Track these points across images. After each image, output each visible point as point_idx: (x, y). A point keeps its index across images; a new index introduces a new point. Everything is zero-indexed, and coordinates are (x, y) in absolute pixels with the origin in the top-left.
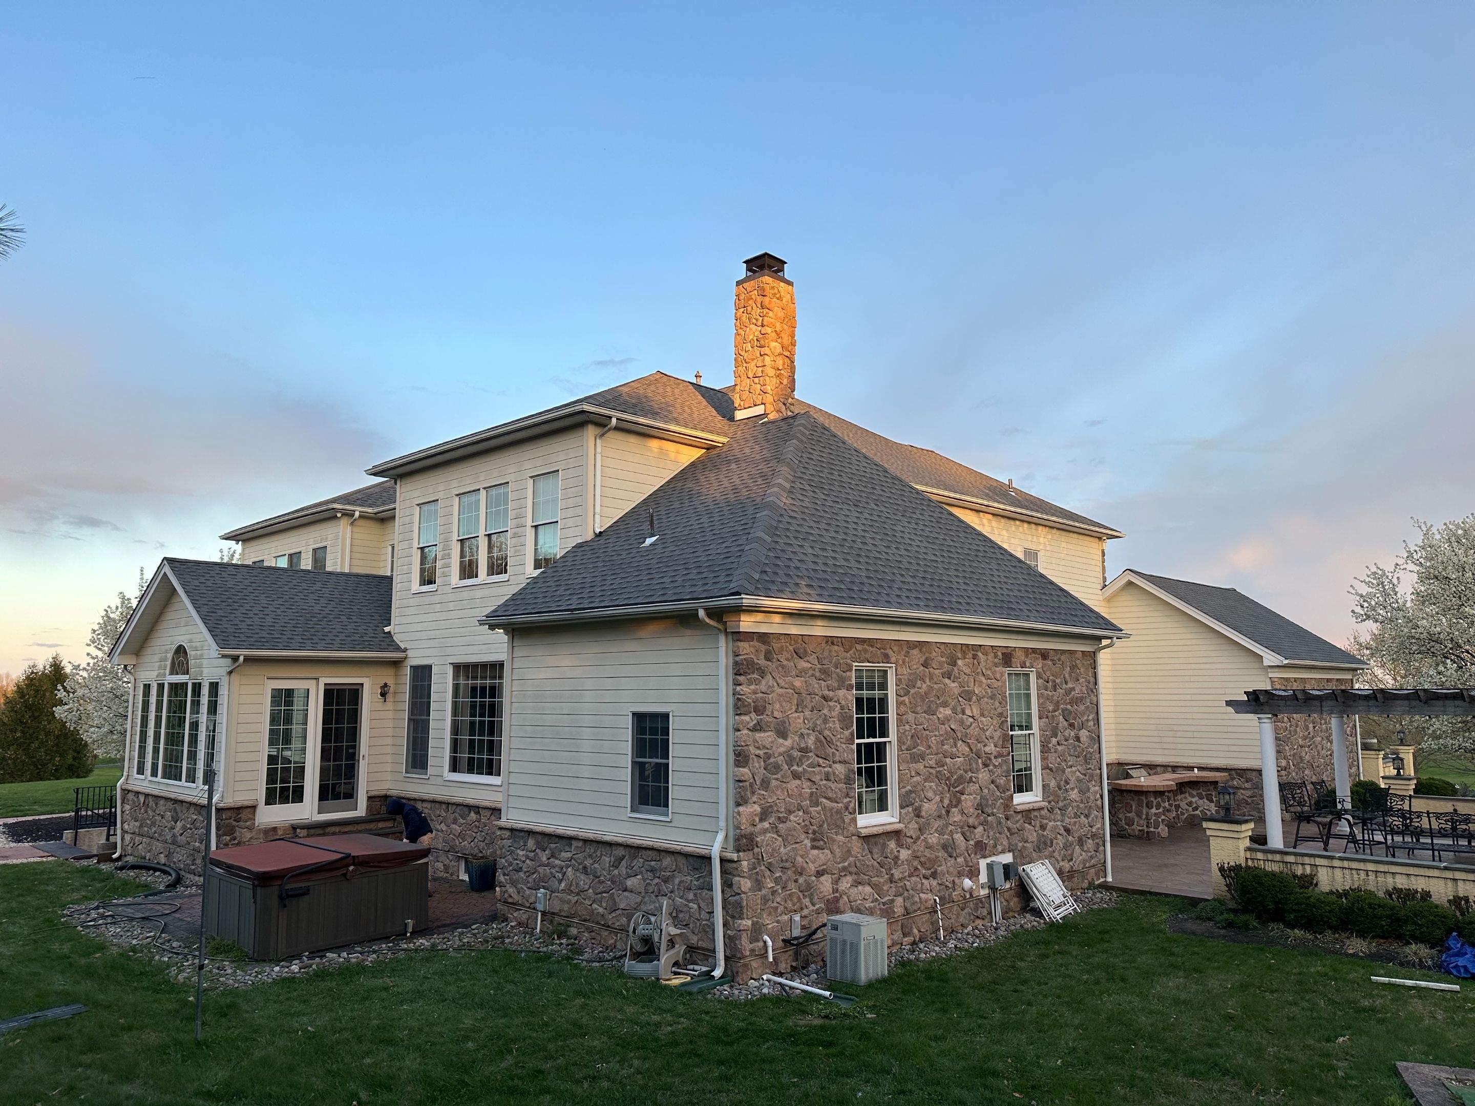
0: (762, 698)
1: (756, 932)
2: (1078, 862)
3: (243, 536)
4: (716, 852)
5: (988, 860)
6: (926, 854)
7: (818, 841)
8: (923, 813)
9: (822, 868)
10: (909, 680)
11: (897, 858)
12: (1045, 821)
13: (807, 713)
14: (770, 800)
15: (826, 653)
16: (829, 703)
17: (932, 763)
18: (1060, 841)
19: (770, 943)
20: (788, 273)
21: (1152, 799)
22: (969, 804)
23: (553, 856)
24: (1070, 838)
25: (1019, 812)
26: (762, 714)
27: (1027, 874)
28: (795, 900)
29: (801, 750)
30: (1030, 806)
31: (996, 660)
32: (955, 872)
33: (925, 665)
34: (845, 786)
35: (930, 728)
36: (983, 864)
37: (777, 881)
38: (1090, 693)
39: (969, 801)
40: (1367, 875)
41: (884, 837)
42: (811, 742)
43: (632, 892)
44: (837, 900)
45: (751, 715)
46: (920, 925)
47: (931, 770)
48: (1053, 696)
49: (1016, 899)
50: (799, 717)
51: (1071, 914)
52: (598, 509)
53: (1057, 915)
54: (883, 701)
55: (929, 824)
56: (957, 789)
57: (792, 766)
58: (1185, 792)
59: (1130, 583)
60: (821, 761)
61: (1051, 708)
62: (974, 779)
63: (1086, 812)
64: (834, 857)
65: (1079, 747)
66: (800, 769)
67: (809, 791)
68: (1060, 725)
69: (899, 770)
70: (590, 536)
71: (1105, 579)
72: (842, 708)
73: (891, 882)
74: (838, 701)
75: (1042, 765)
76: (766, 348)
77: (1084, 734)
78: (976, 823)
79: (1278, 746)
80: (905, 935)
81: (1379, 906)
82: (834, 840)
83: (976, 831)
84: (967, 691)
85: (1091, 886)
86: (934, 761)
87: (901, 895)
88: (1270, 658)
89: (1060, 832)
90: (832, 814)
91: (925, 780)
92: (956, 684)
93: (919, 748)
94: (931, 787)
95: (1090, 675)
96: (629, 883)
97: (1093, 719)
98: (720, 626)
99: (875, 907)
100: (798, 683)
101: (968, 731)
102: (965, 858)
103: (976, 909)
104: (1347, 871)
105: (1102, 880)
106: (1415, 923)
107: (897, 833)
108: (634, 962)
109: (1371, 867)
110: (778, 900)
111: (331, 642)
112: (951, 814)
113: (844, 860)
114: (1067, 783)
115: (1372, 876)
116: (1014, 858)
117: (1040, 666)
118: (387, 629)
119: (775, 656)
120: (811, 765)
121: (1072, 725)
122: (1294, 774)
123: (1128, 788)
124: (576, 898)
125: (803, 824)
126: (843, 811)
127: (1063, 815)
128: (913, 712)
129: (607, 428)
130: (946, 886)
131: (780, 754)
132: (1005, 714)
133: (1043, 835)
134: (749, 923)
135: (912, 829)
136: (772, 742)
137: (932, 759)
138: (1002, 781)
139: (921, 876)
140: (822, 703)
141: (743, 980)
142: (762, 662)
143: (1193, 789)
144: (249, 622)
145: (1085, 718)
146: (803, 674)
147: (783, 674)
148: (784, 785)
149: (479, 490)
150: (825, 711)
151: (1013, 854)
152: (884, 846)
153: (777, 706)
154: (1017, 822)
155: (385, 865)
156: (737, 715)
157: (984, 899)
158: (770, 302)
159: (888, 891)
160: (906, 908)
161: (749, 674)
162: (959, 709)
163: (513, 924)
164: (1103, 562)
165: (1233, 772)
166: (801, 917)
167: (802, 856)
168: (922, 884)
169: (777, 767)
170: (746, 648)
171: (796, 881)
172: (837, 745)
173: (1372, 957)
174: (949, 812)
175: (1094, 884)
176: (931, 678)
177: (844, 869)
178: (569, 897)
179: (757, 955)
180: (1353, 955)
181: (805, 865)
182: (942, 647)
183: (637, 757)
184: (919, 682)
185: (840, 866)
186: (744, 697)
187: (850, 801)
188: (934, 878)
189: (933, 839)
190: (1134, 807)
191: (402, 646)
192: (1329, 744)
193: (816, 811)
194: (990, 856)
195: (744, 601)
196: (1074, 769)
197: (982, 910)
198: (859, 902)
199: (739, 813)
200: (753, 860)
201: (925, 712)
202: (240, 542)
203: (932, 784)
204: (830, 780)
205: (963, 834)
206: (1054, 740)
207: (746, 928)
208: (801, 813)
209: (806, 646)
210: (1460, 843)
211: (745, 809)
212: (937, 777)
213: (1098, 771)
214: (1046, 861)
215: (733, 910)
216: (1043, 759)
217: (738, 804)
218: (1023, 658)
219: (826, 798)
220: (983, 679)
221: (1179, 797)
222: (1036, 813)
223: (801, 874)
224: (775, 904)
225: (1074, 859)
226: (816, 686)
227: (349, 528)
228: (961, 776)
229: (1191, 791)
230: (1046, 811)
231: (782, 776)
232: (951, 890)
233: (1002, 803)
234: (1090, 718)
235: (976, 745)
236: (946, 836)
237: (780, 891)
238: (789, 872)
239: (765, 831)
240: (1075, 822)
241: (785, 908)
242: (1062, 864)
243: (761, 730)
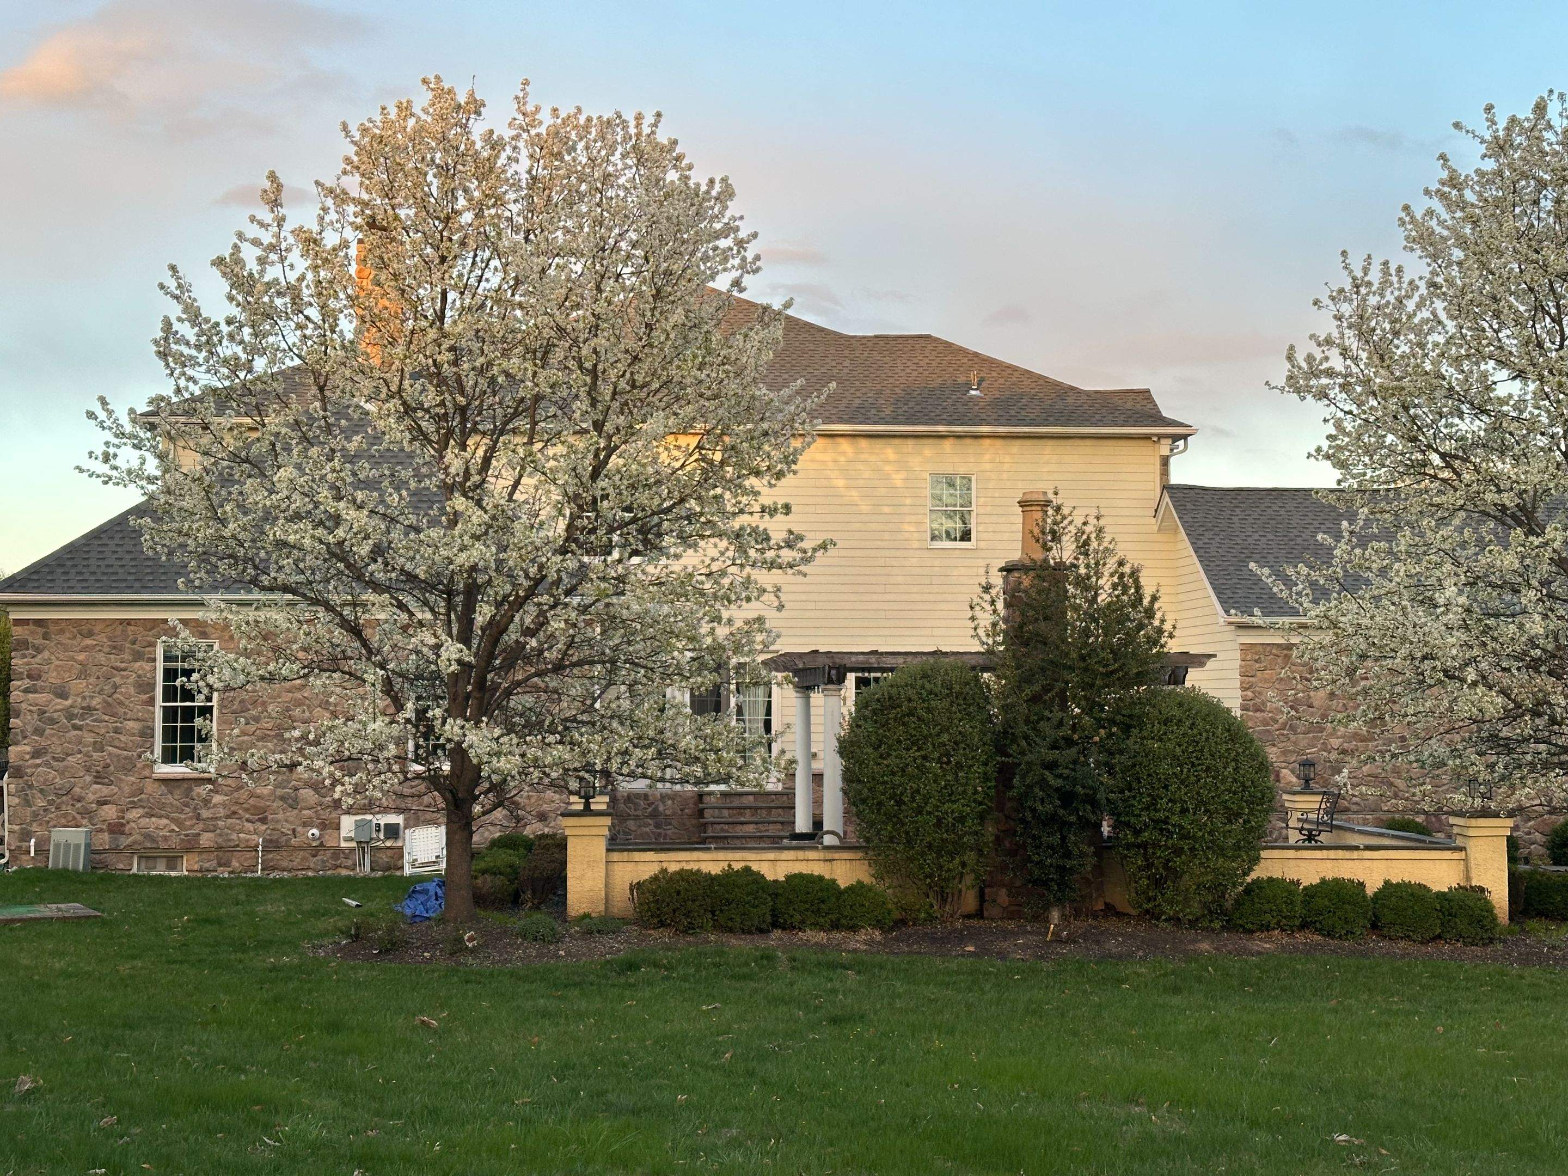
0: (35, 668)
1: (26, 835)
5: (359, 817)
6: (250, 802)
7: (99, 778)
9: (104, 799)
11: (206, 802)
13: (92, 680)
14: (42, 744)
15: (118, 632)
16: (123, 673)
17: (269, 726)
19: (32, 844)
26: (37, 680)
28: (70, 818)
29: (83, 708)
32: (298, 823)
34: (139, 738)
35: (269, 695)
36: (346, 820)
37: (51, 802)
41: (190, 782)
42: (96, 702)
44: (123, 825)
45: (23, 681)
46: (242, 859)
47: (269, 732)
50: (80, 683)
57: (73, 720)
60: (107, 718)
64: (124, 792)
66: (82, 723)
67: (93, 740)
69: (218, 730)
72: (139, 677)
73: (198, 819)
74: (134, 671)
80: (220, 865)
82: (121, 780)
86: (272, 724)
87: (211, 831)
90: (119, 760)
91: (258, 740)
93: (250, 712)
94: (265, 746)
99: (171, 836)
100: (82, 657)
102: (316, 812)
103: (336, 859)
107: (207, 781)
110: (52, 816)
113: (134, 796)
116: (405, 820)
119: (53, 637)
120: (97, 721)
125: (84, 764)
126: (134, 758)
130: (283, 832)
131: (56, 711)
134: (17, 827)
135: (231, 779)
136: (47, 701)
137: (269, 722)
139: (244, 819)
142: (39, 641)
146: (88, 649)
147: (63, 650)
148: (62, 734)
151: (404, 817)
152: (191, 790)
153: (55, 674)
154: (412, 787)
157: (347, 852)
159: (192, 826)
160: (217, 843)
161: (21, 651)
167: (82, 788)
168: (244, 826)
169: (53, 721)
170: (19, 631)
171: (73, 805)
172: (129, 706)
177: (133, 802)
179: (20, 850)
181: (84, 794)
185: (128, 799)
186: (14, 668)
187: (145, 751)
188: (263, 824)
189: (265, 790)
193: (99, 755)
194: (359, 814)
197: (345, 860)
198: (151, 829)
200: (22, 785)
203: (269, 744)
204: (121, 733)
205: (315, 791)
208: (80, 756)
209: (93, 628)
211: (14, 748)
212: (275, 738)
219: (112, 746)
223: (79, 801)
224: (48, 819)
226: (103, 659)
231: (59, 727)
232: (291, 837)
236: (286, 790)
237: (53, 810)
238: (64, 798)
239: (38, 765)
241: (57, 822)
243: (36, 692)
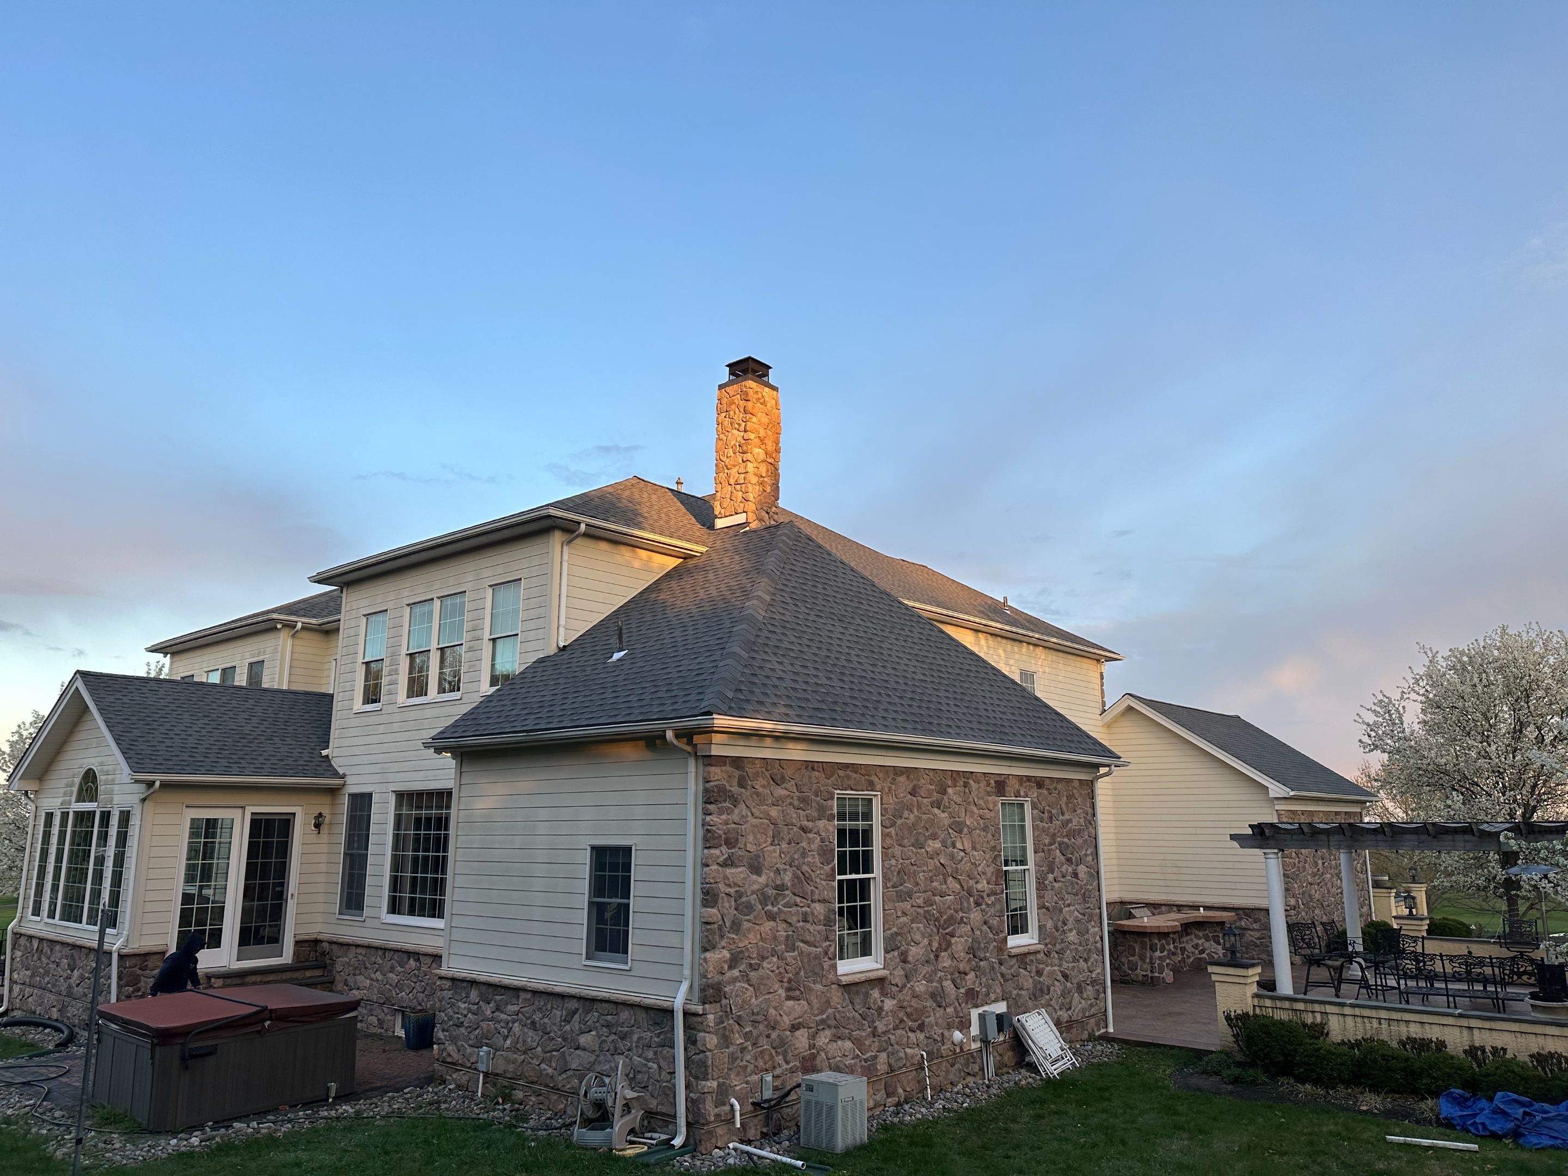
0: (733, 829)
1: (722, 1094)
2: (1077, 1011)
3: (172, 649)
4: (678, 1004)
5: (980, 1010)
6: (912, 1004)
7: (794, 991)
8: (910, 959)
9: (798, 1021)
10: (895, 809)
11: (880, 1009)
12: (1041, 966)
13: (784, 846)
14: (740, 945)
15: (806, 780)
16: (809, 835)
17: (920, 901)
18: (1058, 988)
19: (737, 1107)
20: (772, 378)
21: (1156, 941)
22: (960, 947)
23: (498, 1009)
24: (1069, 985)
25: (1013, 956)
26: (734, 847)
27: (1022, 1026)
28: (767, 1057)
29: (776, 888)
30: (1025, 950)
31: (989, 789)
32: (945, 1024)
33: (913, 793)
34: (824, 928)
35: (918, 863)
36: (975, 1014)
37: (747, 1036)
38: (1088, 825)
39: (959, 944)
40: (1380, 1023)
41: (867, 985)
42: (787, 878)
43: (584, 1050)
44: (814, 1057)
45: (722, 848)
46: (905, 1083)
47: (919, 910)
48: (1049, 828)
49: (1010, 1053)
50: (775, 852)
51: (1069, 1068)
52: (562, 622)
53: (1054, 1070)
54: (868, 833)
55: (916, 970)
56: (947, 931)
57: (767, 905)
58: (1191, 934)
59: (1130, 709)
60: (798, 900)
61: (1047, 842)
62: (965, 920)
63: (1085, 955)
64: (812, 1008)
65: (1077, 884)
66: (775, 909)
67: (785, 934)
68: (1057, 860)
69: (884, 910)
70: (552, 650)
71: (1104, 704)
72: (822, 841)
73: (874, 1036)
74: (818, 833)
75: (1038, 904)
76: (749, 454)
77: (1082, 870)
78: (967, 969)
79: (1286, 883)
80: (888, 1095)
81: (1393, 1058)
82: (811, 990)
83: (967, 977)
84: (958, 822)
85: (1092, 1038)
86: (922, 899)
87: (884, 1050)
88: (1276, 789)
89: (1058, 978)
90: (809, 961)
91: (913, 921)
92: (946, 815)
93: (906, 885)
94: (918, 929)
95: (1088, 805)
96: (583, 1040)
97: (1092, 854)
98: (688, 748)
99: (856, 1063)
100: (774, 812)
101: (959, 866)
102: (955, 1008)
103: (967, 1065)
104: (1359, 1020)
105: (1103, 1031)
106: (1429, 1076)
107: (881, 981)
108: (584, 1130)
109: (1383, 1014)
110: (748, 1057)
111: (260, 766)
112: (940, 959)
113: (822, 1012)
114: (1065, 923)
115: (1384, 1025)
116: (1008, 1007)
117: (1035, 795)
118: (324, 753)
119: (749, 783)
120: (787, 905)
121: (1069, 860)
122: (1303, 914)
123: (1132, 930)
124: (523, 1057)
125: (777, 971)
126: (821, 957)
127: (1061, 959)
128: (900, 845)
129: (574, 535)
130: (935, 1040)
131: (753, 893)
132: (998, 848)
133: (1040, 982)
134: (715, 1084)
135: (898, 976)
136: (744, 879)
137: (919, 897)
138: (995, 922)
139: (907, 1029)
140: (801, 835)
141: (706, 1149)
142: (735, 789)
143: (1199, 930)
144: (168, 743)
145: (1084, 852)
146: (780, 802)
147: (758, 802)
148: (757, 927)
149: (432, 599)
150: (804, 844)
151: (1008, 1003)
152: (867, 995)
153: (751, 838)
154: (1012, 967)
155: (307, 1019)
156: (706, 848)
157: (975, 1054)
158: (753, 407)
159: (870, 1046)
160: (890, 1065)
161: (720, 802)
162: (949, 842)
163: (451, 1087)
164: (1102, 686)
165: (1241, 912)
166: (773, 1077)
167: (775, 1008)
168: (908, 1037)
169: (749, 908)
170: (717, 773)
171: (768, 1036)
172: (816, 882)
173: (1388, 1114)
174: (938, 957)
175: (1094, 1035)
176: (919, 807)
177: (823, 1021)
178: (515, 1056)
179: (724, 1121)
180: (1366, 1112)
181: (778, 1018)
182: (931, 774)
183: (594, 897)
184: (906, 812)
185: (818, 1018)
186: (714, 828)
187: (830, 945)
188: (921, 1031)
189: (921, 987)
190: (1137, 950)
191: (341, 771)
192: (1339, 881)
193: (792, 956)
194: (982, 1005)
195: (715, 721)
196: (1072, 908)
197: (974, 1065)
198: (839, 1059)
199: (705, 960)
200: (721, 1013)
201: (913, 845)
202: (169, 655)
203: (920, 925)
204: (808, 922)
205: (953, 981)
206: (1051, 877)
207: (711, 1090)
208: (775, 959)
209: (784, 771)
210: (1475, 988)
211: (712, 955)
212: (925, 917)
213: (1098, 911)
214: (1043, 1010)
215: (696, 1069)
216: (1039, 897)
217: (705, 950)
218: (1017, 786)
219: (802, 941)
220: (975, 809)
221: (1185, 939)
222: (1032, 957)
223: (774, 1028)
224: (744, 1063)
225: (1073, 1008)
226: (794, 815)
227: (290, 641)
228: (952, 917)
229: (1197, 932)
230: (1042, 954)
231: (755, 918)
232: (940, 1044)
233: (995, 946)
234: (1089, 852)
235: (968, 882)
236: (934, 984)
237: (750, 1048)
238: (761, 1027)
239: (734, 980)
240: (1074, 967)
241: (756, 1066)
242: (1059, 1013)
243: (733, 865)
